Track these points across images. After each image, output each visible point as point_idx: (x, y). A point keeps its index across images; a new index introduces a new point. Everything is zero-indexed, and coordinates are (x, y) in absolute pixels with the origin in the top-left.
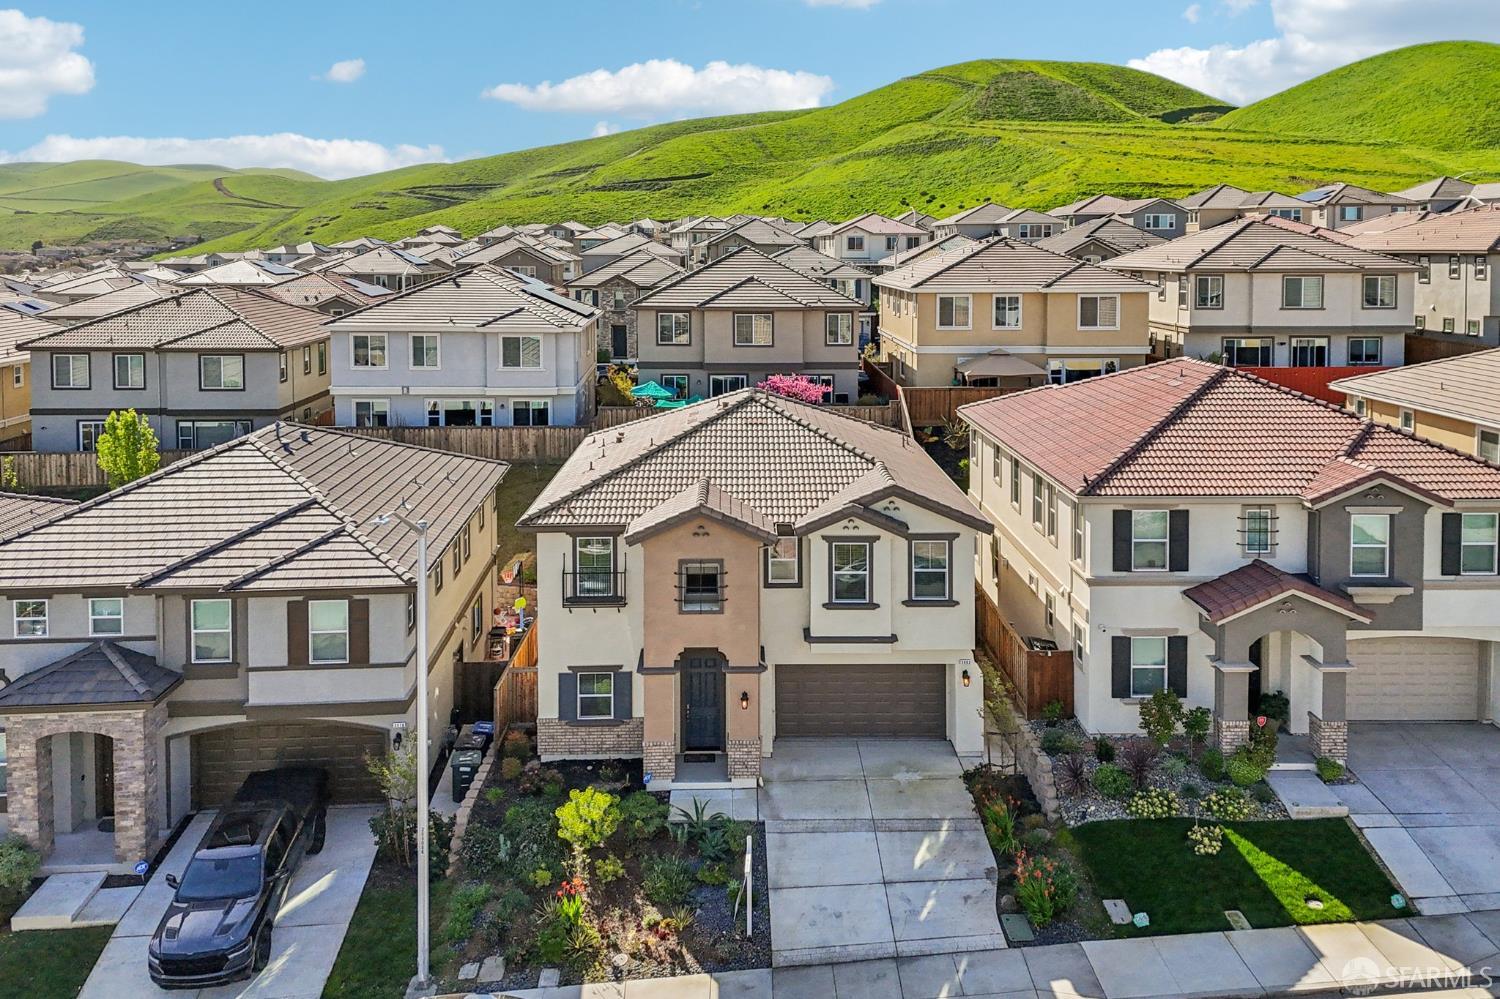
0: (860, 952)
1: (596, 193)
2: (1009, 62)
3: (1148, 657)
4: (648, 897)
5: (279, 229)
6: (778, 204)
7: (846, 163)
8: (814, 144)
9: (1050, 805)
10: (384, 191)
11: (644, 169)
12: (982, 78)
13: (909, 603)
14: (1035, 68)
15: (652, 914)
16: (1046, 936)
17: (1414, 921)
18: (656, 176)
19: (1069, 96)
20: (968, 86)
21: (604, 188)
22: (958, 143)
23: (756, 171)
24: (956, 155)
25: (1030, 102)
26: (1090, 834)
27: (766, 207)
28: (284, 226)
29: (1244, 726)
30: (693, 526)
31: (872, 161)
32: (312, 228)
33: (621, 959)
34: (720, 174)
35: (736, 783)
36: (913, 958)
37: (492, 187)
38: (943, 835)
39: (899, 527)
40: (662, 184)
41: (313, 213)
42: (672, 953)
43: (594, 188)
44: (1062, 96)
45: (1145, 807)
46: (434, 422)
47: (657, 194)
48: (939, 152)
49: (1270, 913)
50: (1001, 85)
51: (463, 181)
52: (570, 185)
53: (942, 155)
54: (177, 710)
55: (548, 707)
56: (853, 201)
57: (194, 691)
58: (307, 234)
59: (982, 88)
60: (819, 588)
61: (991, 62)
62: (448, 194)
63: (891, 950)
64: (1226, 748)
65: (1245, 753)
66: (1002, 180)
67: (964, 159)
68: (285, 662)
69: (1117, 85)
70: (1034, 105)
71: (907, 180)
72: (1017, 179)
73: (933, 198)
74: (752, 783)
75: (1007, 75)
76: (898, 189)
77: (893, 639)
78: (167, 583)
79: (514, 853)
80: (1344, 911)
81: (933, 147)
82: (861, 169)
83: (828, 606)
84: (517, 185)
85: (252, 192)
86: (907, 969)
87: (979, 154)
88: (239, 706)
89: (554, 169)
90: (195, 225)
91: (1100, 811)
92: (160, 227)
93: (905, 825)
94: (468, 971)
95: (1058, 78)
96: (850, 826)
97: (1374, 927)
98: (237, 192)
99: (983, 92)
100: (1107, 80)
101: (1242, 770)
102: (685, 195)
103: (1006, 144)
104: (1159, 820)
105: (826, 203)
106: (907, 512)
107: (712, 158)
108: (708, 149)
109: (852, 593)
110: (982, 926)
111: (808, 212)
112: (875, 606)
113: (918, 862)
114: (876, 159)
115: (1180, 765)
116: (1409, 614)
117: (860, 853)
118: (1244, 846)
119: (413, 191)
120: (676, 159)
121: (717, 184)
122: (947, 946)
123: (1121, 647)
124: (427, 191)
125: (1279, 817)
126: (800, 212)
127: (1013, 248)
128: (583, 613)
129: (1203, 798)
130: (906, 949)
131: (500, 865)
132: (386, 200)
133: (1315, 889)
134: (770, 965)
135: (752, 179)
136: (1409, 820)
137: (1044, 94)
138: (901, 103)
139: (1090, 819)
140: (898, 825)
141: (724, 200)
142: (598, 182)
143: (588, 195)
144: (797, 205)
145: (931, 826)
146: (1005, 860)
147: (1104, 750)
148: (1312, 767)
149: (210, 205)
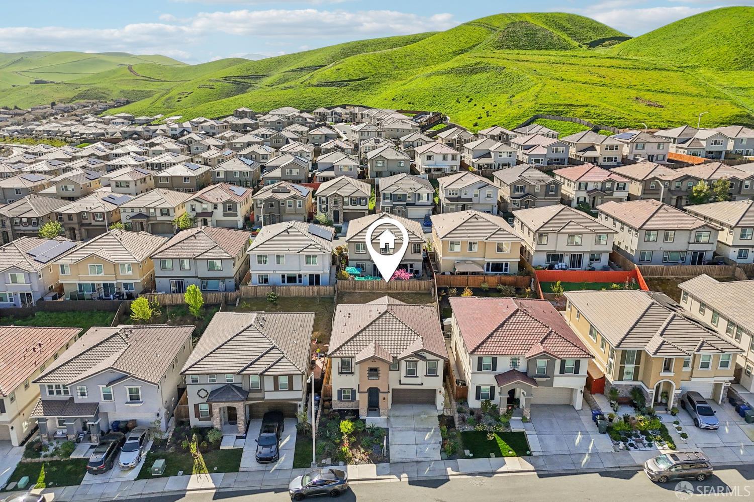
0: (409, 460)
1: (314, 88)
2: (515, 15)
3: (485, 389)
4: (362, 446)
5: (164, 98)
6: (399, 98)
7: (432, 77)
8: (418, 60)
9: (457, 426)
10: (212, 79)
11: (335, 75)
12: (500, 25)
13: (426, 376)
14: (528, 19)
15: (363, 451)
16: (450, 458)
17: (530, 457)
18: (342, 79)
19: (543, 35)
20: (493, 30)
21: (318, 86)
22: (484, 69)
23: (389, 76)
24: (483, 76)
25: (523, 39)
26: (465, 434)
27: (393, 100)
28: (167, 96)
29: (506, 409)
30: (372, 360)
31: (444, 76)
32: (180, 98)
33: (357, 460)
34: (372, 78)
35: (382, 417)
36: (420, 462)
37: (263, 76)
38: (432, 432)
39: (424, 358)
40: (345, 83)
41: (180, 90)
42: (368, 459)
43: (313, 86)
44: (540, 36)
45: (479, 428)
46: (283, 282)
47: (343, 89)
48: (476, 73)
49: (499, 454)
50: (510, 29)
51: (249, 73)
52: (301, 83)
53: (477, 75)
55: (335, 397)
56: (434, 99)
57: (251, 395)
58: (178, 101)
59: (501, 31)
60: (403, 372)
61: (506, 15)
62: (243, 80)
63: (416, 460)
64: (501, 414)
65: (505, 416)
66: (503, 93)
67: (488, 79)
68: (273, 390)
69: (568, 26)
70: (526, 41)
71: (460, 88)
72: (510, 92)
73: (472, 99)
74: (386, 417)
75: (514, 23)
76: (456, 93)
77: (422, 384)
79: (331, 435)
80: (515, 454)
81: (473, 70)
82: (439, 81)
83: (405, 377)
84: (276, 76)
85: (147, 73)
86: (419, 464)
87: (495, 76)
88: (263, 399)
89: (291, 68)
90: (122, 91)
91: (468, 428)
92: (107, 92)
93: (422, 430)
94: (323, 461)
95: (540, 24)
96: (408, 430)
97: (520, 458)
98: (140, 73)
99: (501, 33)
100: (564, 23)
101: (503, 420)
102: (356, 89)
103: (508, 71)
104: (481, 431)
105: (421, 99)
106: (426, 354)
107: (368, 69)
108: (366, 64)
109: (411, 373)
110: (437, 455)
111: (413, 104)
112: (417, 377)
113: (426, 439)
114: (446, 75)
115: (489, 417)
116: (550, 383)
117: (411, 437)
118: (499, 439)
119: (226, 79)
120: (351, 70)
121: (371, 83)
122: (428, 459)
123: (478, 388)
124: (233, 79)
125: (509, 431)
126: (410, 103)
127: (477, 219)
128: (344, 376)
129: (492, 426)
130: (419, 460)
131: (327, 437)
132: (214, 84)
133: (511, 449)
134: (389, 462)
135: (388, 81)
136: (539, 433)
137: (531, 34)
138: (461, 39)
139: (465, 430)
140: (420, 429)
141: (374, 93)
142: (314, 82)
143: (311, 88)
144: (408, 100)
145: (429, 430)
146: (444, 439)
147: (472, 412)
148: (521, 418)
149: (129, 80)
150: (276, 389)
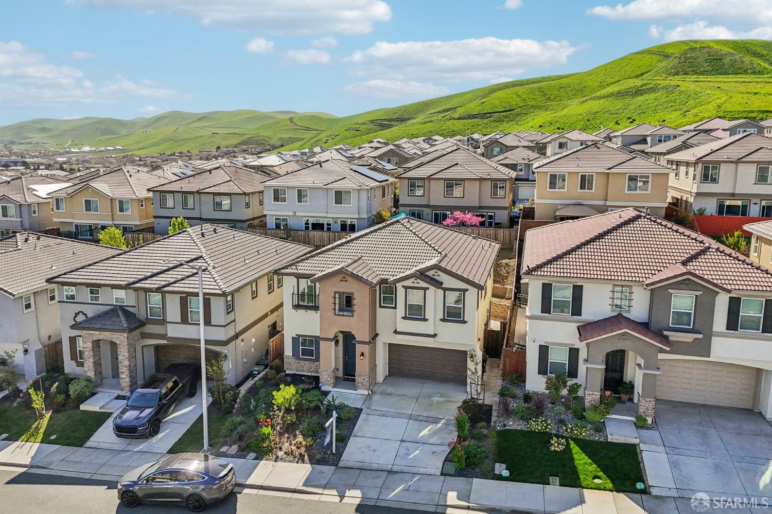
0: (375, 466)
1: (455, 121)
2: (695, 42)
3: (559, 357)
4: (301, 432)
5: (313, 140)
6: (547, 125)
7: (587, 102)
8: (573, 92)
9: (494, 419)
10: (359, 122)
11: (479, 108)
12: (676, 52)
13: (443, 320)
14: (711, 45)
15: (300, 438)
16: (459, 473)
17: (644, 497)
18: (486, 111)
19: (731, 60)
20: (667, 56)
21: (459, 119)
22: (653, 90)
23: (539, 107)
24: (653, 96)
25: (705, 65)
26: (505, 435)
27: (540, 126)
28: (316, 139)
29: (597, 395)
30: (340, 277)
31: (602, 101)
32: (328, 140)
33: (280, 454)
34: (519, 110)
35: (359, 392)
36: (396, 472)
37: (409, 119)
38: (440, 425)
39: (438, 284)
40: (488, 115)
41: (328, 133)
42: (301, 455)
43: (454, 119)
44: (727, 60)
45: (536, 426)
46: (307, 228)
47: (486, 121)
48: (642, 95)
49: (571, 479)
50: (688, 55)
51: (395, 116)
52: (443, 117)
53: (643, 97)
54: (144, 336)
55: (288, 351)
56: (589, 123)
57: (150, 329)
58: (325, 143)
59: (676, 57)
60: (401, 311)
61: (684, 42)
62: (388, 123)
63: (389, 467)
64: (587, 404)
65: (595, 408)
66: (676, 110)
67: (656, 99)
68: (180, 321)
69: (764, 52)
70: (708, 66)
71: (621, 110)
72: (685, 109)
73: (634, 120)
74: (366, 393)
75: (693, 49)
76: (615, 116)
77: (435, 335)
78: (137, 285)
79: (256, 407)
80: (610, 485)
81: (638, 92)
82: (594, 105)
83: (405, 318)
84: (420, 118)
85: (305, 124)
86: (391, 477)
87: (665, 95)
88: (164, 337)
89: (437, 110)
90: (281, 138)
91: (513, 424)
93: (424, 419)
94: (224, 449)
95: (725, 49)
96: (399, 416)
97: (622, 496)
98: (299, 123)
99: (677, 60)
100: (758, 50)
101: (589, 415)
102: (500, 121)
103: (682, 89)
104: (540, 433)
105: (573, 124)
106: (443, 277)
107: (515, 102)
108: (515, 97)
109: (416, 313)
110: (435, 465)
111: (563, 129)
112: (425, 320)
113: (421, 434)
114: (604, 99)
115: (563, 408)
116: (703, 348)
117: (397, 427)
118: (575, 449)
119: (372, 122)
120: (497, 102)
121: (518, 115)
122: (414, 470)
123: (544, 350)
124: (379, 122)
125: (602, 439)
126: (559, 129)
127: (599, 148)
128: (302, 312)
129: (566, 426)
130: (395, 468)
131: (250, 411)
132: (360, 126)
133: (601, 474)
134: (337, 466)
135: (537, 112)
136: (671, 449)
137: (714, 59)
138: (627, 68)
139: (507, 427)
140: (421, 418)
141: (520, 123)
142: (456, 115)
143: (452, 121)
144: (557, 125)
145: (436, 421)
146: (461, 438)
147: (527, 398)
148: (633, 419)
149: (288, 130)
150: (184, 320)
